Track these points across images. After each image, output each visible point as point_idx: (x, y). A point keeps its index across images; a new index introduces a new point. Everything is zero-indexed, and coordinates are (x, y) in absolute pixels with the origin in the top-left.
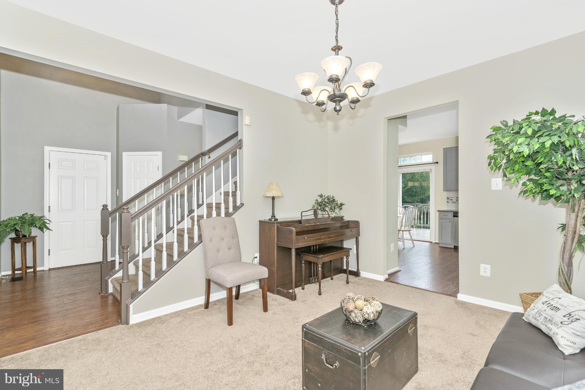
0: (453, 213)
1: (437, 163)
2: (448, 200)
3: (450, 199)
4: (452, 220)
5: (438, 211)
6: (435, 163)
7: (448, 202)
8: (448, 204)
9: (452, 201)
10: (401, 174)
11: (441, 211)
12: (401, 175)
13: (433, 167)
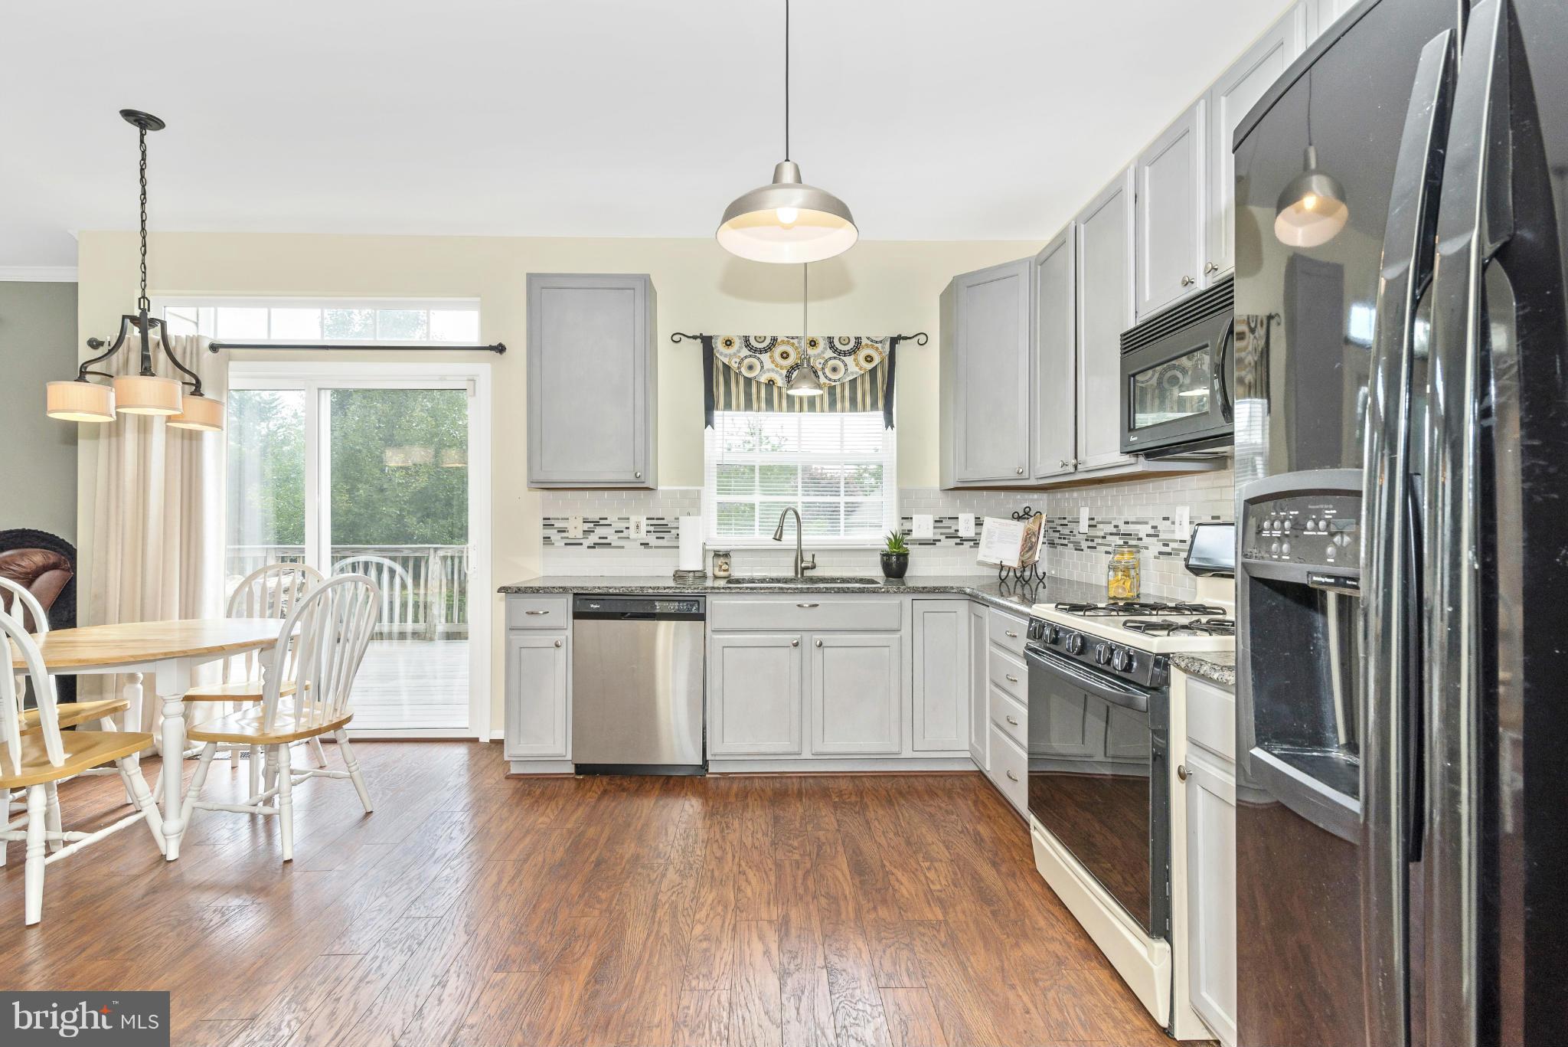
0: (571, 598)
1: (500, 349)
2: (550, 532)
3: (558, 524)
4: (569, 633)
5: (500, 591)
6: (491, 348)
7: (547, 538)
8: (549, 549)
9: (564, 535)
10: (329, 392)
11: (519, 591)
12: (327, 399)
13: (483, 368)
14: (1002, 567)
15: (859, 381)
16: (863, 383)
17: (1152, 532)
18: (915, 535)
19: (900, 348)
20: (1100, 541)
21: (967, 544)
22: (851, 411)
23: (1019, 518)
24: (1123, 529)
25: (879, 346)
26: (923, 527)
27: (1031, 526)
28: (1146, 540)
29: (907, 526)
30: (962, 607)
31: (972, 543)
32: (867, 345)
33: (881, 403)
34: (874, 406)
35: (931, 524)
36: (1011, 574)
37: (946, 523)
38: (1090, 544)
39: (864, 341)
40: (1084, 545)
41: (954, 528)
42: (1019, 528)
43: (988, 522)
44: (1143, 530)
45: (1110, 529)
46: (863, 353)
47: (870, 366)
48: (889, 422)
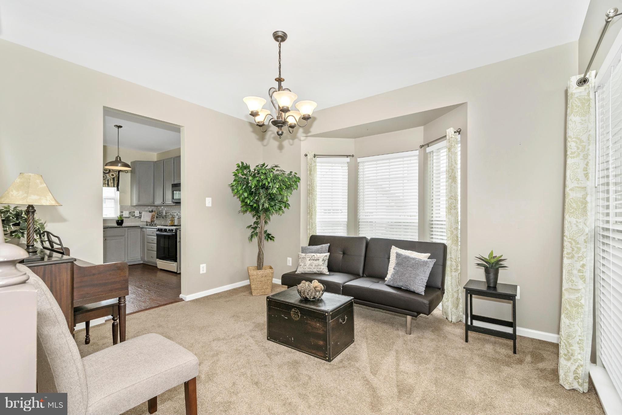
14: (147, 222)
15: (110, 180)
16: (111, 180)
17: (177, 214)
18: (124, 216)
19: (120, 173)
20: (167, 216)
21: (137, 218)
22: (107, 187)
23: (150, 212)
24: (172, 214)
25: (115, 172)
26: (126, 214)
27: (153, 214)
28: (176, 216)
29: (122, 214)
30: (139, 230)
31: (138, 217)
32: (112, 172)
33: (116, 186)
34: (114, 186)
35: (128, 213)
36: (149, 224)
37: (132, 213)
38: (165, 217)
39: (111, 171)
40: (164, 217)
41: (134, 214)
42: (151, 214)
43: (143, 213)
44: (175, 214)
45: (170, 214)
46: (111, 174)
47: (113, 177)
48: (118, 190)
